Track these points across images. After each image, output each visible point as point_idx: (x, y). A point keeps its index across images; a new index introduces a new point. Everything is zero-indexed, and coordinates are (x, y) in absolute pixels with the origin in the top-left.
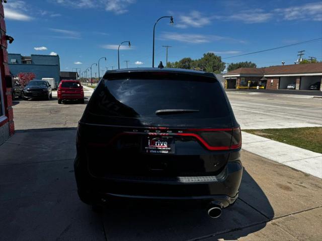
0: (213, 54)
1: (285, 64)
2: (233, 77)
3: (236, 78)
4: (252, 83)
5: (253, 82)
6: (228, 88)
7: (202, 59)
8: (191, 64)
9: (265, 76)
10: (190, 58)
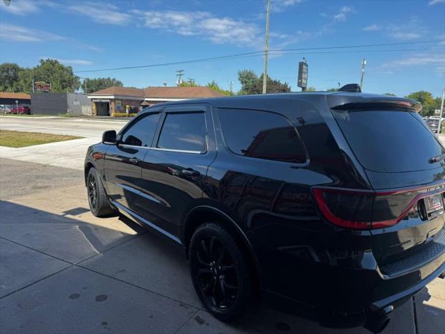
0: (56, 62)
1: (167, 86)
2: (104, 99)
3: (108, 101)
4: (131, 108)
5: (133, 107)
6: (97, 115)
7: (38, 67)
8: (19, 74)
9: (146, 99)
10: (15, 65)
